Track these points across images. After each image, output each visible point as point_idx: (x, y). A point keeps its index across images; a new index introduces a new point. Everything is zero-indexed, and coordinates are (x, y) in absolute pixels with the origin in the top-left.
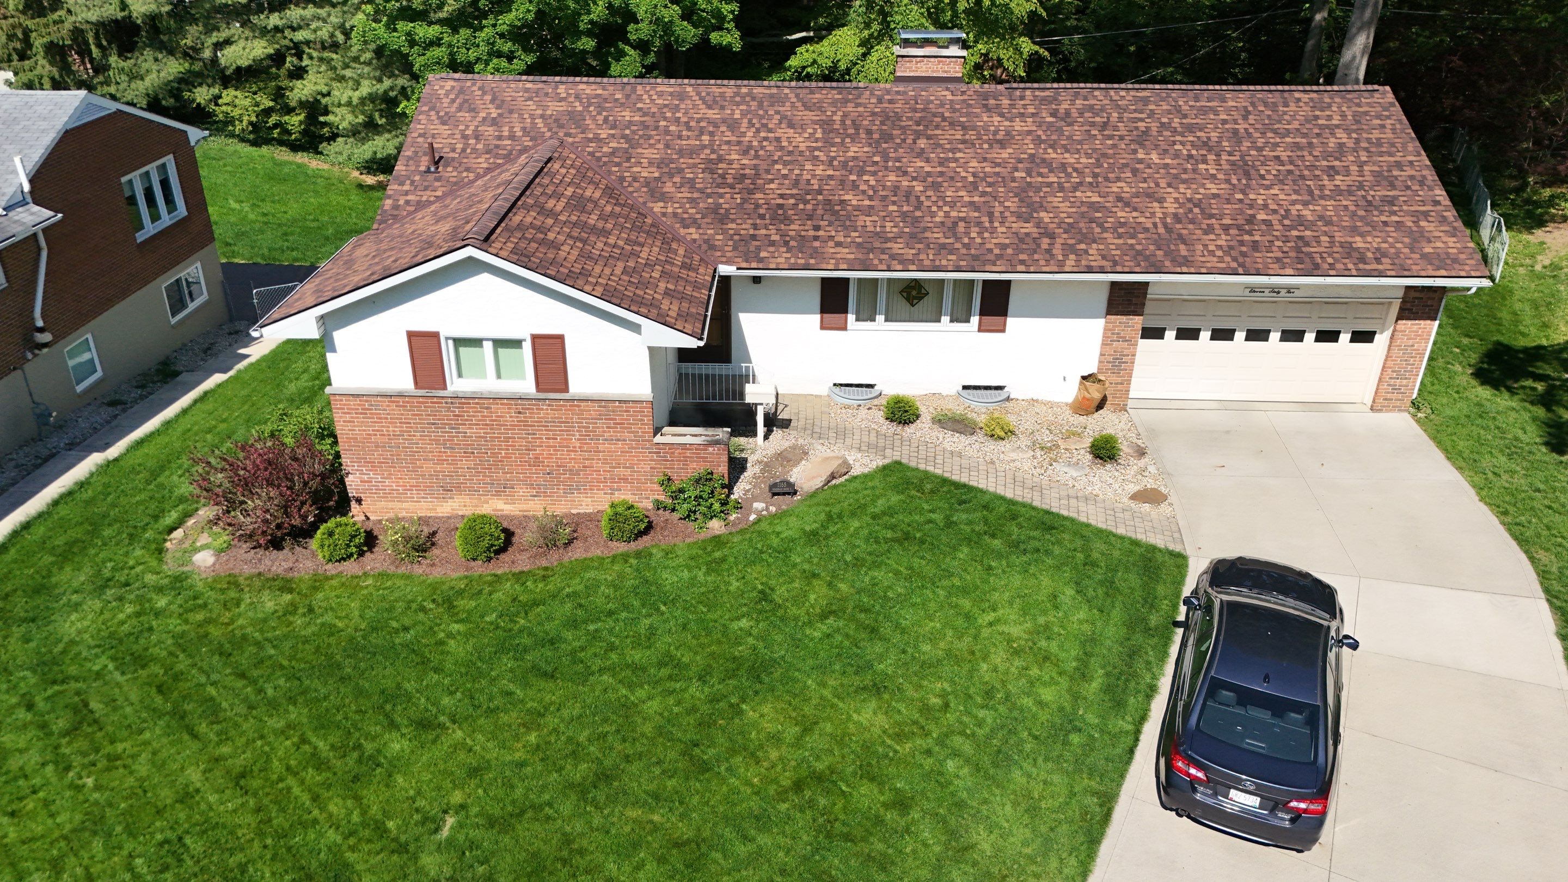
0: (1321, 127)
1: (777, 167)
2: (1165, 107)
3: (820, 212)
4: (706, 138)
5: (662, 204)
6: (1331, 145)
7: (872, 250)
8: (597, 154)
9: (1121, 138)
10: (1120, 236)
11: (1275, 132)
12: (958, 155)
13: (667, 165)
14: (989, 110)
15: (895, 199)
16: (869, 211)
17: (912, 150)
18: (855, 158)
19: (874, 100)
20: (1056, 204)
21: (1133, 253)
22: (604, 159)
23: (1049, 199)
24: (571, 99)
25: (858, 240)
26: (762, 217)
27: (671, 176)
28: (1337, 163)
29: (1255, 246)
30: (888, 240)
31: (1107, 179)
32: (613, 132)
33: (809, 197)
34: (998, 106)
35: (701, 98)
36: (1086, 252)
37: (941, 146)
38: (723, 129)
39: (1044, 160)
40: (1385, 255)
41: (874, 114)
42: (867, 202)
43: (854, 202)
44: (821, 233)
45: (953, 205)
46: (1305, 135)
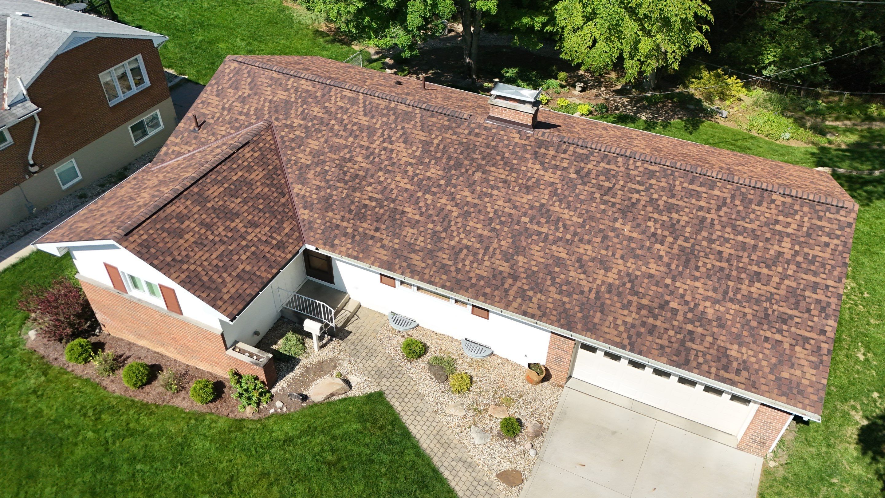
0: (774, 232)
1: (380, 173)
2: (663, 184)
3: (386, 217)
4: (351, 139)
5: (300, 186)
6: (772, 252)
7: (399, 257)
8: (286, 139)
9: (614, 205)
10: (560, 292)
11: (734, 227)
12: (495, 192)
13: (319, 157)
14: (536, 158)
15: (435, 218)
16: (414, 224)
17: (468, 179)
18: (429, 178)
19: (466, 132)
20: (533, 252)
21: (561, 309)
22: (287, 143)
23: (532, 246)
24: (292, 91)
25: (396, 246)
26: (350, 212)
27: (317, 165)
28: (765, 271)
29: (652, 330)
30: (414, 251)
31: (581, 240)
32: (302, 122)
33: (386, 203)
34: (545, 155)
35: (364, 107)
36: (531, 299)
37: (487, 181)
38: (365, 134)
39: (548, 211)
40: (746, 369)
41: (461, 143)
42: (417, 217)
43: (410, 215)
44: (377, 234)
45: (468, 233)
46: (756, 237)
